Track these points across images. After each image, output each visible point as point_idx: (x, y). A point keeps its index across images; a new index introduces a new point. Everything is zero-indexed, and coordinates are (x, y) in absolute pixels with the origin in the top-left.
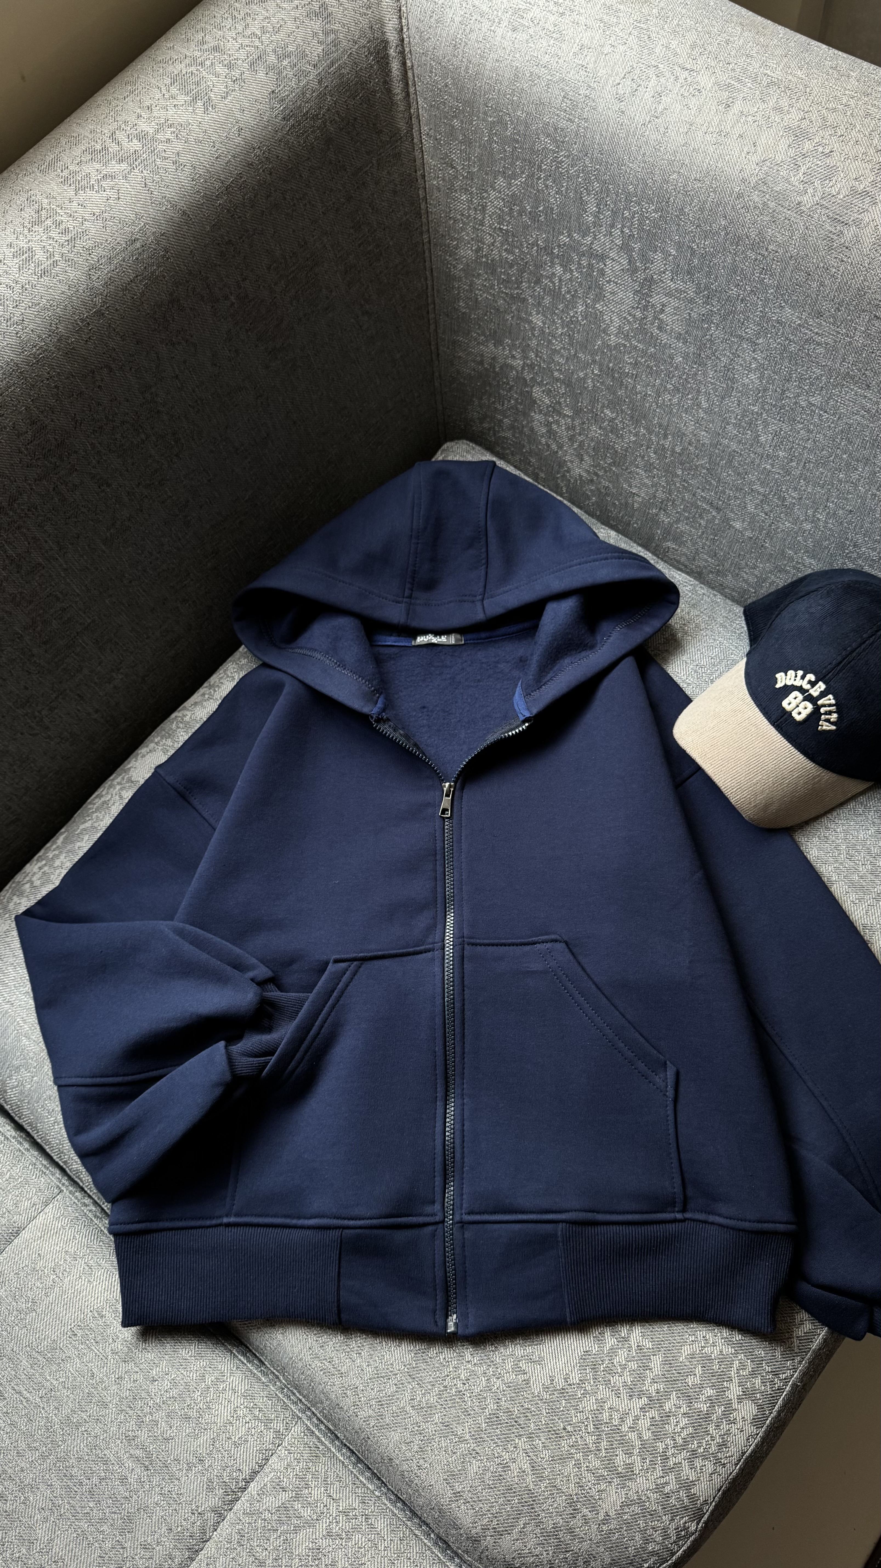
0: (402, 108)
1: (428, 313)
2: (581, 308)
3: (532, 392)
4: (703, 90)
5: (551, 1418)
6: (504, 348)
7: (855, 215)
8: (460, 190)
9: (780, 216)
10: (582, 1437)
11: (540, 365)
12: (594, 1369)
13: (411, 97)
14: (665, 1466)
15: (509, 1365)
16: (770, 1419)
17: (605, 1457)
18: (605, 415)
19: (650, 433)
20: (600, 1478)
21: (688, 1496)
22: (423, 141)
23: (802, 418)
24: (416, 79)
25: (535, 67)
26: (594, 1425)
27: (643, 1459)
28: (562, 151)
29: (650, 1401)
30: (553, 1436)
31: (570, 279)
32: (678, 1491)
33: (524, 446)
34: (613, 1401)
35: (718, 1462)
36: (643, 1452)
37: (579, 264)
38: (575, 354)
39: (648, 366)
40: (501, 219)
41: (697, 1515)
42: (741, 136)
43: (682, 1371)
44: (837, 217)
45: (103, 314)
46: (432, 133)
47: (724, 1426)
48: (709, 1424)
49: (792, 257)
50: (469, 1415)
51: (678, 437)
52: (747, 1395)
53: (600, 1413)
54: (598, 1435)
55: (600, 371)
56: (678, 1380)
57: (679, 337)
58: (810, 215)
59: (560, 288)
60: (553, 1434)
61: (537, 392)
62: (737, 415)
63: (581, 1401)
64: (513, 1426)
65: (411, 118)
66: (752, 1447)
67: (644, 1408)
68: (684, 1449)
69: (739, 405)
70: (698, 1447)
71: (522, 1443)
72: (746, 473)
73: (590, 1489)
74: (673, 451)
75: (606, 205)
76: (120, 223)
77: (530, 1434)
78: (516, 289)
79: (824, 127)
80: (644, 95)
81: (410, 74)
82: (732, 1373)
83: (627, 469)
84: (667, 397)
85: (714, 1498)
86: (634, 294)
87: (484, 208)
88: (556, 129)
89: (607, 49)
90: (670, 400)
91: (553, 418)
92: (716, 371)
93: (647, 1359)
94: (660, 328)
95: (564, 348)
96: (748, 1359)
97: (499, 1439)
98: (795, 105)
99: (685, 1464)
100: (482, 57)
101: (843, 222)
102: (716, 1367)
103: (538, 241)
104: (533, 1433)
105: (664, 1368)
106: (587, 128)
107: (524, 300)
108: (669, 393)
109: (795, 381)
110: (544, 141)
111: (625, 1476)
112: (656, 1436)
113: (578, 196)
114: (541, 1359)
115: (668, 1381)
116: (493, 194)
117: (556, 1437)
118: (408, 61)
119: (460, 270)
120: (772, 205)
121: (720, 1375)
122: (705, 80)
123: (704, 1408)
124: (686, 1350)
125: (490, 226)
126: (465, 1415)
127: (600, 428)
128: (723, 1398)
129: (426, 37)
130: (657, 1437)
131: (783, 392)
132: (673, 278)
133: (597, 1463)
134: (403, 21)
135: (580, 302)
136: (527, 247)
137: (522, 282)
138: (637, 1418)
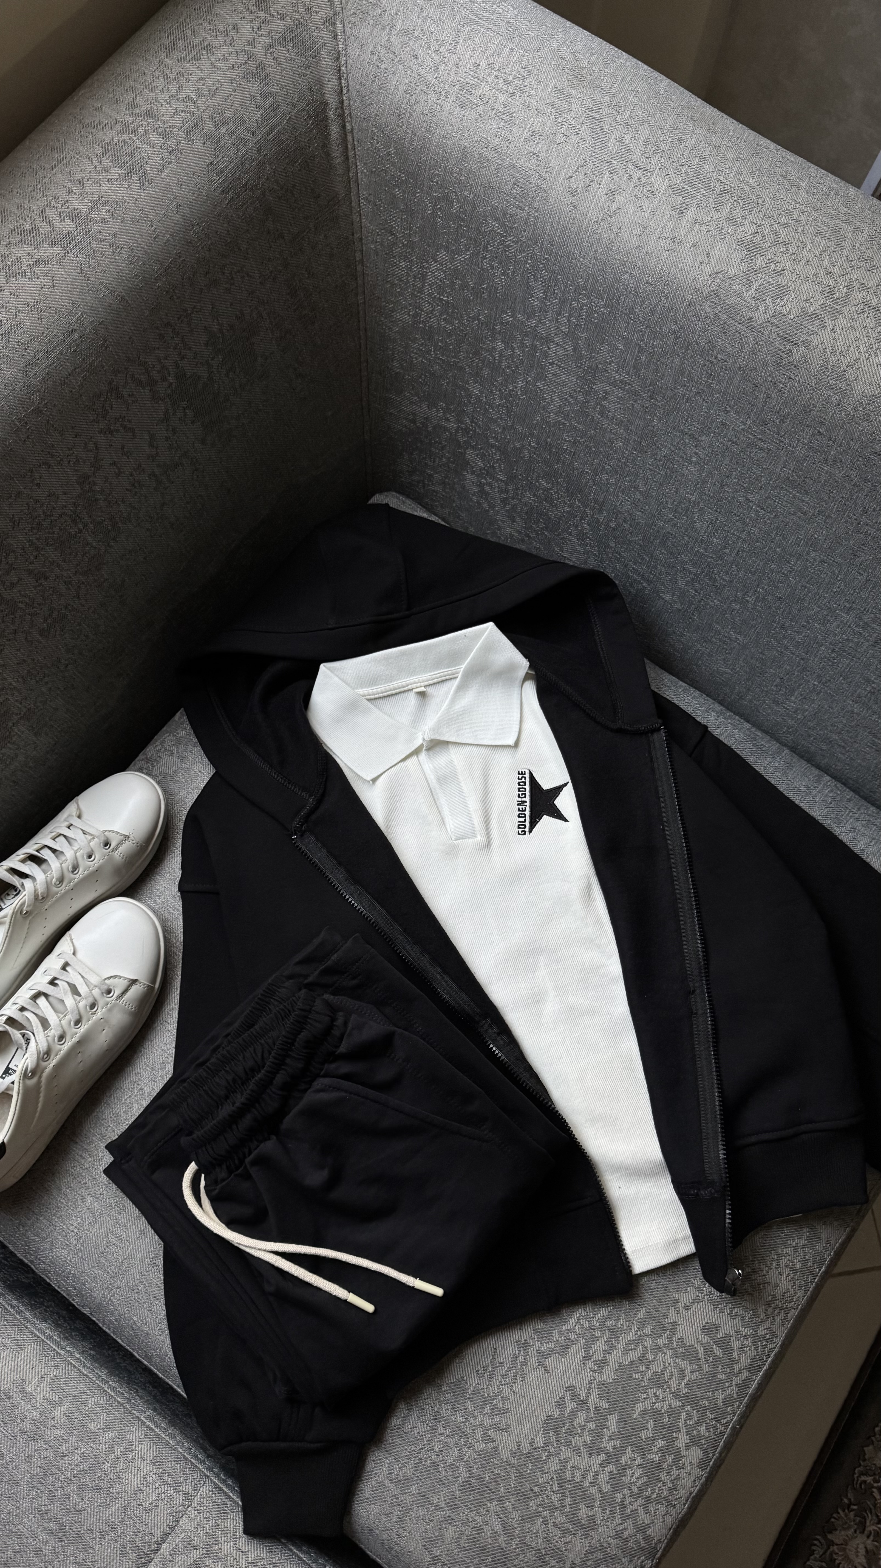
0: (341, 172)
1: (360, 370)
2: (520, 384)
3: (465, 453)
4: (657, 193)
5: (519, 1481)
6: (437, 411)
7: (805, 336)
8: (400, 257)
9: (731, 329)
10: (547, 1496)
11: (475, 431)
12: (557, 1433)
13: (350, 161)
14: (623, 1514)
15: (479, 1434)
16: (713, 1460)
17: (570, 1512)
18: (540, 484)
19: (586, 506)
20: (565, 1532)
21: (644, 1538)
22: (361, 205)
23: (738, 511)
24: (356, 143)
25: (485, 149)
26: (558, 1484)
27: (604, 1510)
28: (510, 236)
29: (608, 1456)
30: (521, 1498)
31: (512, 356)
32: (635, 1535)
33: (454, 501)
34: (575, 1461)
35: (670, 1504)
36: (603, 1503)
37: (522, 343)
38: (513, 425)
39: (587, 446)
40: (441, 289)
41: (651, 1555)
42: (694, 245)
43: (635, 1427)
44: (786, 336)
45: (41, 411)
46: (371, 198)
47: (675, 1472)
48: (661, 1472)
49: (740, 368)
50: (444, 1484)
51: (614, 513)
52: (694, 1441)
53: (564, 1472)
54: (563, 1493)
55: (538, 444)
56: (632, 1435)
57: (620, 423)
58: (760, 331)
59: (500, 362)
60: (521, 1496)
61: (470, 454)
62: (674, 501)
63: (546, 1463)
64: (484, 1491)
65: (349, 181)
66: (698, 1488)
67: (603, 1464)
68: (639, 1497)
69: (677, 493)
70: (652, 1493)
71: (493, 1506)
72: (679, 554)
73: (557, 1542)
74: (607, 526)
75: (554, 293)
76: (56, 313)
77: (501, 1497)
78: (453, 357)
79: (776, 243)
80: (597, 192)
81: (349, 138)
82: (680, 1424)
83: (559, 534)
84: (605, 477)
85: (666, 1537)
86: (577, 378)
87: (424, 277)
88: (505, 215)
89: (560, 138)
90: (606, 479)
91: (486, 479)
92: (655, 459)
93: (604, 1419)
94: (602, 413)
95: (501, 418)
96: (694, 1410)
97: (472, 1504)
98: (748, 217)
99: (641, 1510)
100: (429, 131)
101: (792, 342)
102: (666, 1420)
103: (479, 316)
104: (504, 1497)
105: (619, 1425)
106: (536, 218)
107: (461, 369)
108: (607, 473)
109: (735, 478)
110: (491, 224)
111: (588, 1527)
112: (613, 1488)
113: (525, 280)
114: (508, 1426)
115: (623, 1437)
116: (434, 266)
117: (525, 1499)
118: (347, 124)
119: (395, 332)
120: (724, 317)
121: (670, 1427)
122: (659, 183)
123: (656, 1458)
124: (640, 1407)
125: (430, 295)
126: (440, 1485)
127: (534, 495)
128: (673, 1447)
129: (368, 102)
130: (616, 1488)
131: (722, 486)
132: (618, 370)
133: (561, 1519)
134: (343, 81)
135: (521, 378)
136: (467, 320)
137: (460, 352)
138: (597, 1474)
